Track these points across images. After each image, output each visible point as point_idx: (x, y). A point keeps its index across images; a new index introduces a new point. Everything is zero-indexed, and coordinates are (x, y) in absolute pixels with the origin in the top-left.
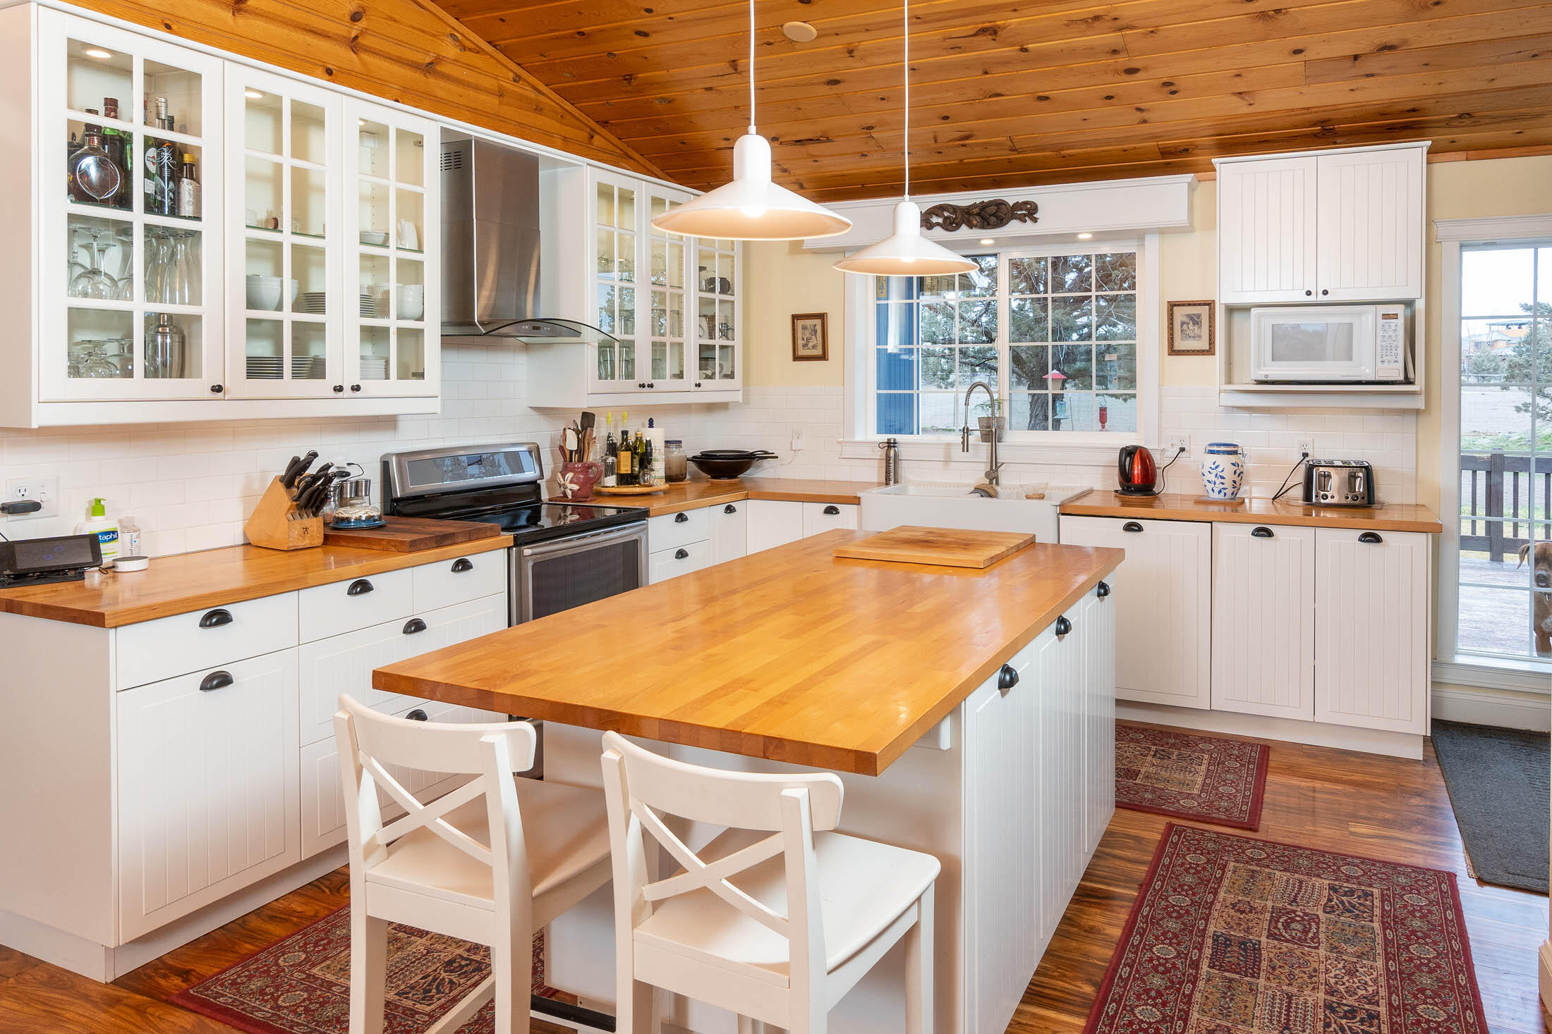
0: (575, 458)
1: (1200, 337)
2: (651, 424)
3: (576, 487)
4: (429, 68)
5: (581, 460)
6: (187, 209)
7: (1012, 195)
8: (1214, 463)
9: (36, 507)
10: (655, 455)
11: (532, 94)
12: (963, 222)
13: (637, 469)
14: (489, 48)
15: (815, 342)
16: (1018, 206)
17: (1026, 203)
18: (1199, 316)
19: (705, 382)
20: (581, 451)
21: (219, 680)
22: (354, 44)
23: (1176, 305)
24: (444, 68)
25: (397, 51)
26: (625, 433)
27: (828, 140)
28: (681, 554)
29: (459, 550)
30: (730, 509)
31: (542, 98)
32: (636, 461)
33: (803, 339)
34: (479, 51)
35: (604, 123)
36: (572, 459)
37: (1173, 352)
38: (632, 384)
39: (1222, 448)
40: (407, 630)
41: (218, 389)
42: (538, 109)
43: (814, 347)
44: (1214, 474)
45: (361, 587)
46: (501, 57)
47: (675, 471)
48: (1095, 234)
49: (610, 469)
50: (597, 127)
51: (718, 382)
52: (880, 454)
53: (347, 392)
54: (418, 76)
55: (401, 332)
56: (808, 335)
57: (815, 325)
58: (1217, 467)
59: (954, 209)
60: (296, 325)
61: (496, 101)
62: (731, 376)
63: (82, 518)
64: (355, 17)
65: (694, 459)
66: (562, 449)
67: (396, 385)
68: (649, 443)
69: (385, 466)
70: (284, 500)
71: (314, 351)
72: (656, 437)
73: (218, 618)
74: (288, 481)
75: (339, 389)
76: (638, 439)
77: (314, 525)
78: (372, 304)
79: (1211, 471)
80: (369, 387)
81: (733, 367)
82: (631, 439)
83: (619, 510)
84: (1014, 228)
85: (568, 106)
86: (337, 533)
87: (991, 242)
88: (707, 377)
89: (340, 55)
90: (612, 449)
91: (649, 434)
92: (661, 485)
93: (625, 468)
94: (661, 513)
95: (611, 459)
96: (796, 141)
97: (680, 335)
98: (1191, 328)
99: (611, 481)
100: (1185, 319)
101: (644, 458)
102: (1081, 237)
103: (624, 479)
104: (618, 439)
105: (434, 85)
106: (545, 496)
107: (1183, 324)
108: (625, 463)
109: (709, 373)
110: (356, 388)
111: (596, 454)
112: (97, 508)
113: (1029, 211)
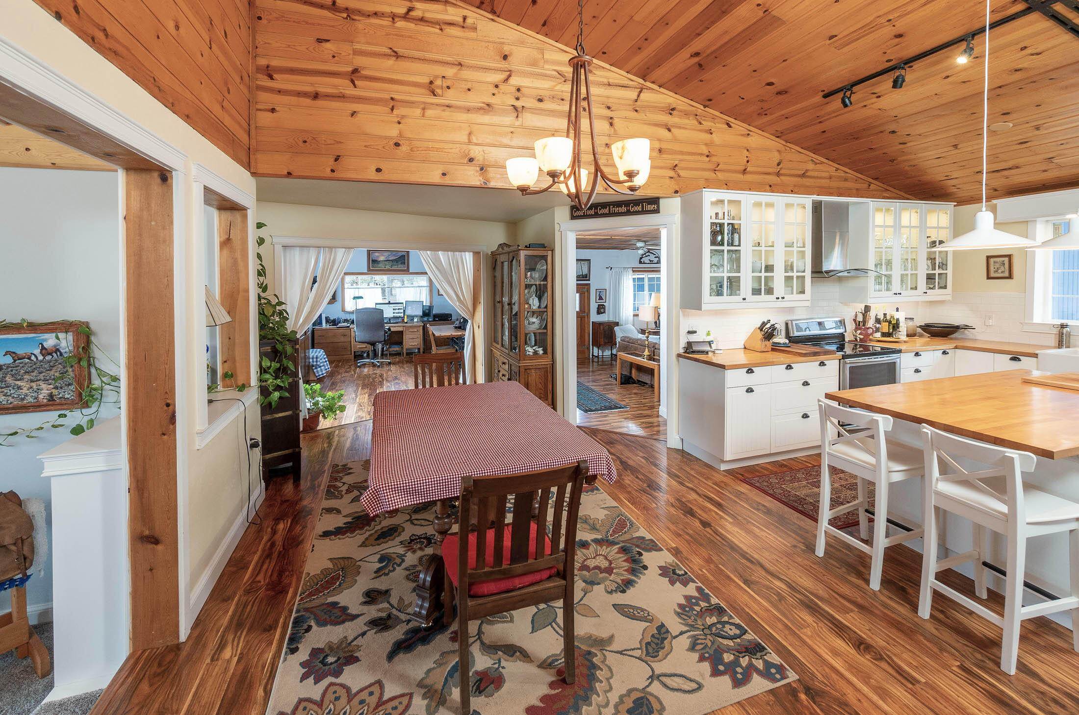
0: (861, 324)
2: (897, 310)
3: (862, 337)
4: (803, 175)
5: (864, 325)
6: (736, 243)
9: (695, 332)
10: (901, 324)
11: (843, 174)
13: (891, 330)
14: (826, 161)
19: (929, 291)
20: (864, 322)
21: (750, 390)
22: (778, 174)
24: (809, 174)
25: (792, 172)
26: (885, 314)
28: (917, 371)
29: (822, 358)
30: (944, 353)
31: (848, 175)
32: (891, 327)
33: (994, 268)
34: (822, 163)
35: (876, 179)
36: (860, 325)
38: (890, 293)
40: (803, 384)
41: (744, 299)
42: (846, 180)
45: (789, 367)
46: (831, 163)
47: (911, 332)
49: (877, 330)
50: (872, 181)
51: (937, 291)
52: (1055, 331)
53: (780, 299)
54: (799, 179)
55: (798, 277)
56: (998, 266)
57: (1004, 260)
60: (765, 277)
61: (828, 181)
62: (945, 287)
63: (705, 337)
64: (778, 164)
65: (921, 327)
66: (855, 320)
67: (796, 296)
68: (898, 320)
69: (787, 324)
70: (760, 335)
71: (770, 284)
72: (901, 316)
73: (750, 371)
74: (761, 329)
75: (778, 298)
76: (892, 317)
77: (769, 344)
78: (789, 267)
80: (787, 297)
81: (946, 283)
82: (888, 317)
83: (882, 348)
85: (860, 175)
86: (776, 348)
88: (930, 288)
89: (773, 179)
90: (878, 321)
91: (897, 315)
92: (903, 337)
93: (886, 330)
94: (907, 352)
95: (878, 325)
97: (916, 270)
99: (878, 335)
101: (896, 326)
103: (884, 335)
104: (881, 317)
105: (806, 181)
106: (847, 339)
108: (885, 327)
109: (932, 286)
110: (783, 298)
111: (871, 323)
112: (708, 334)
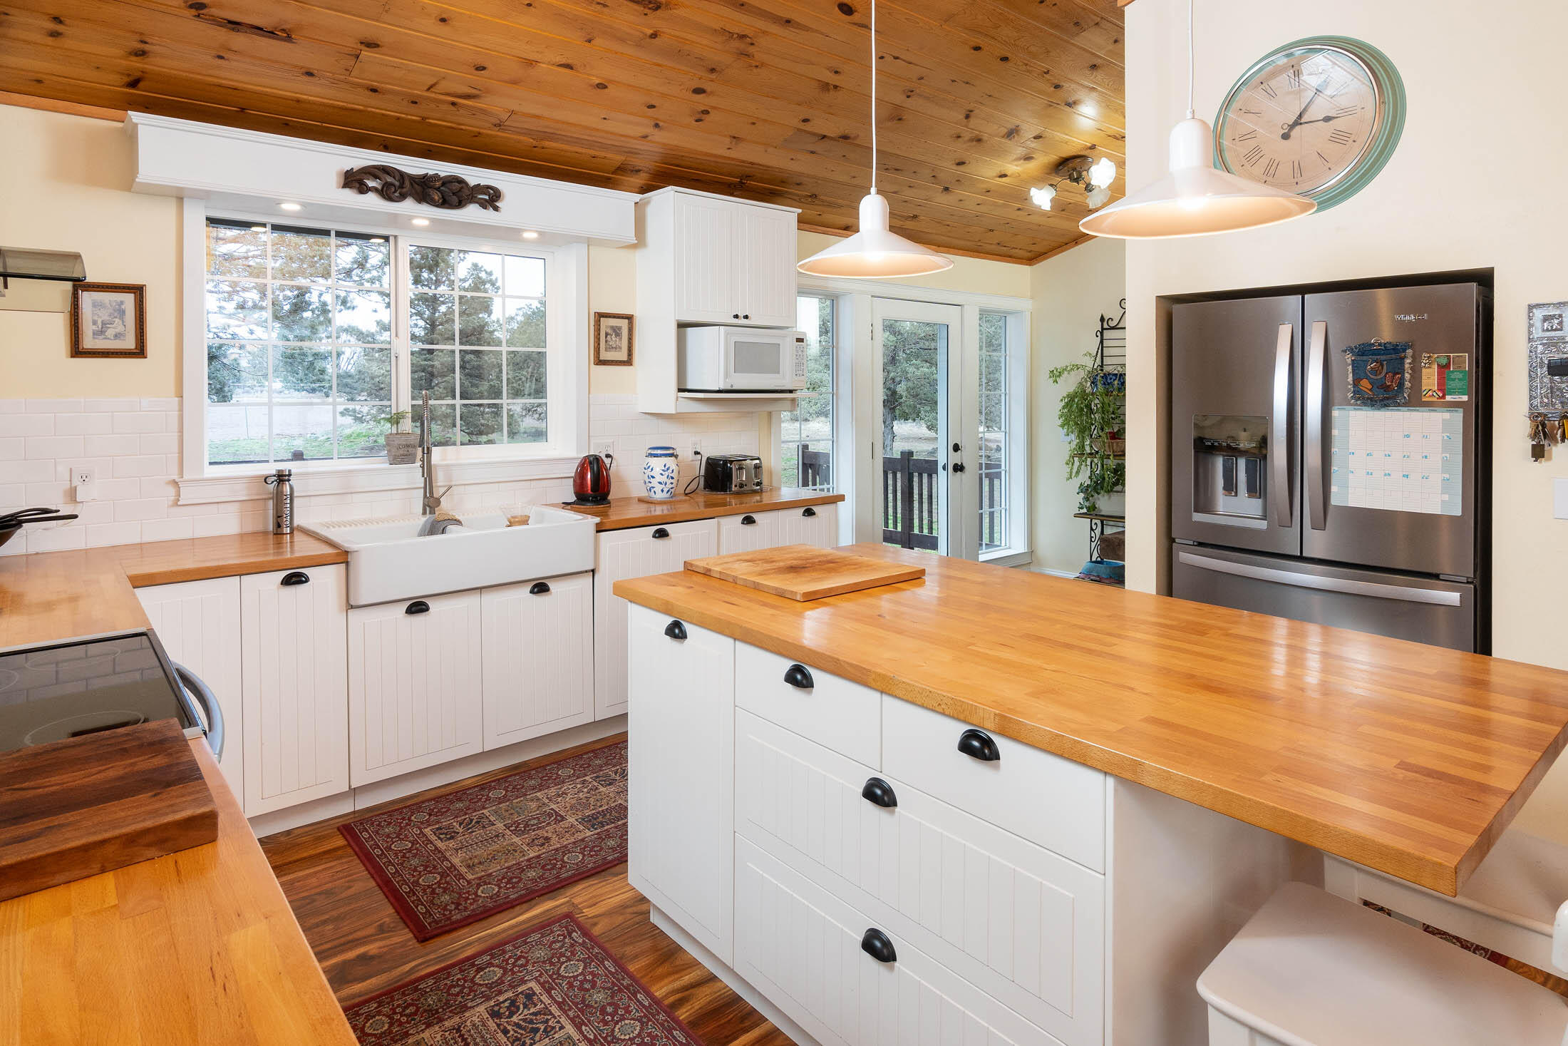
1: (620, 348)
7: (474, 176)
8: (665, 466)
12: (410, 195)
15: (120, 329)
16: (479, 189)
17: (489, 187)
18: (620, 328)
23: (603, 317)
27: (289, 38)
33: (95, 323)
37: (600, 362)
39: (659, 452)
43: (117, 336)
44: (666, 476)
48: (541, 233)
56: (106, 318)
57: (122, 303)
58: (668, 469)
59: (402, 176)
79: (663, 473)
84: (472, 212)
87: (425, 223)
96: (230, 22)
98: (614, 339)
100: (609, 331)
102: (527, 235)
107: (607, 334)
113: (491, 198)
